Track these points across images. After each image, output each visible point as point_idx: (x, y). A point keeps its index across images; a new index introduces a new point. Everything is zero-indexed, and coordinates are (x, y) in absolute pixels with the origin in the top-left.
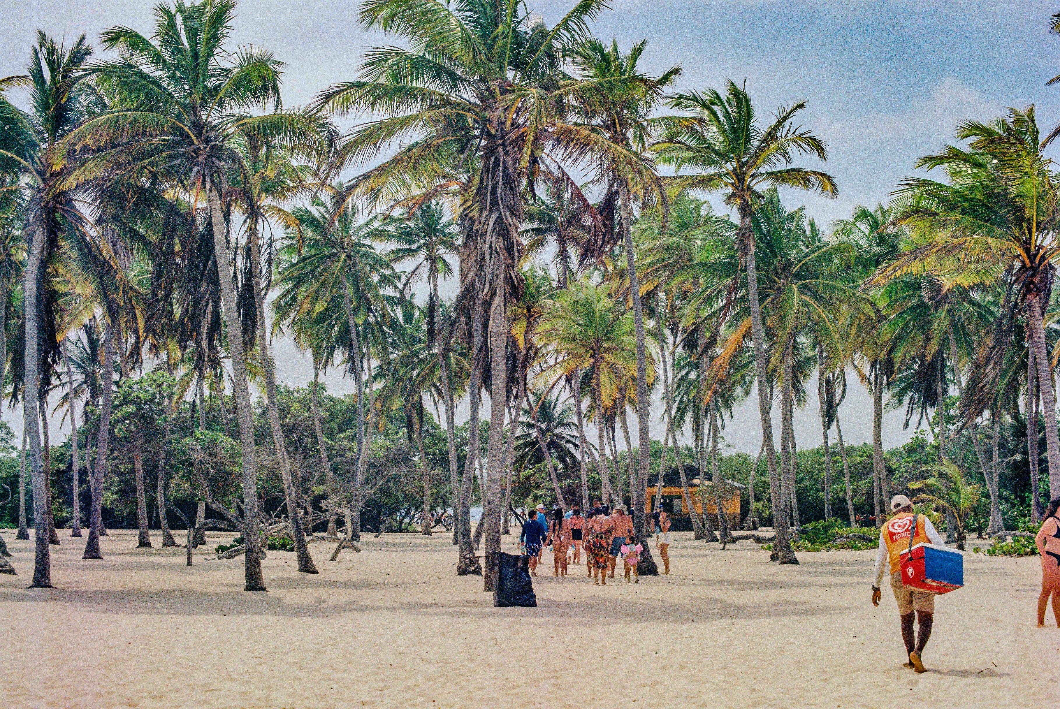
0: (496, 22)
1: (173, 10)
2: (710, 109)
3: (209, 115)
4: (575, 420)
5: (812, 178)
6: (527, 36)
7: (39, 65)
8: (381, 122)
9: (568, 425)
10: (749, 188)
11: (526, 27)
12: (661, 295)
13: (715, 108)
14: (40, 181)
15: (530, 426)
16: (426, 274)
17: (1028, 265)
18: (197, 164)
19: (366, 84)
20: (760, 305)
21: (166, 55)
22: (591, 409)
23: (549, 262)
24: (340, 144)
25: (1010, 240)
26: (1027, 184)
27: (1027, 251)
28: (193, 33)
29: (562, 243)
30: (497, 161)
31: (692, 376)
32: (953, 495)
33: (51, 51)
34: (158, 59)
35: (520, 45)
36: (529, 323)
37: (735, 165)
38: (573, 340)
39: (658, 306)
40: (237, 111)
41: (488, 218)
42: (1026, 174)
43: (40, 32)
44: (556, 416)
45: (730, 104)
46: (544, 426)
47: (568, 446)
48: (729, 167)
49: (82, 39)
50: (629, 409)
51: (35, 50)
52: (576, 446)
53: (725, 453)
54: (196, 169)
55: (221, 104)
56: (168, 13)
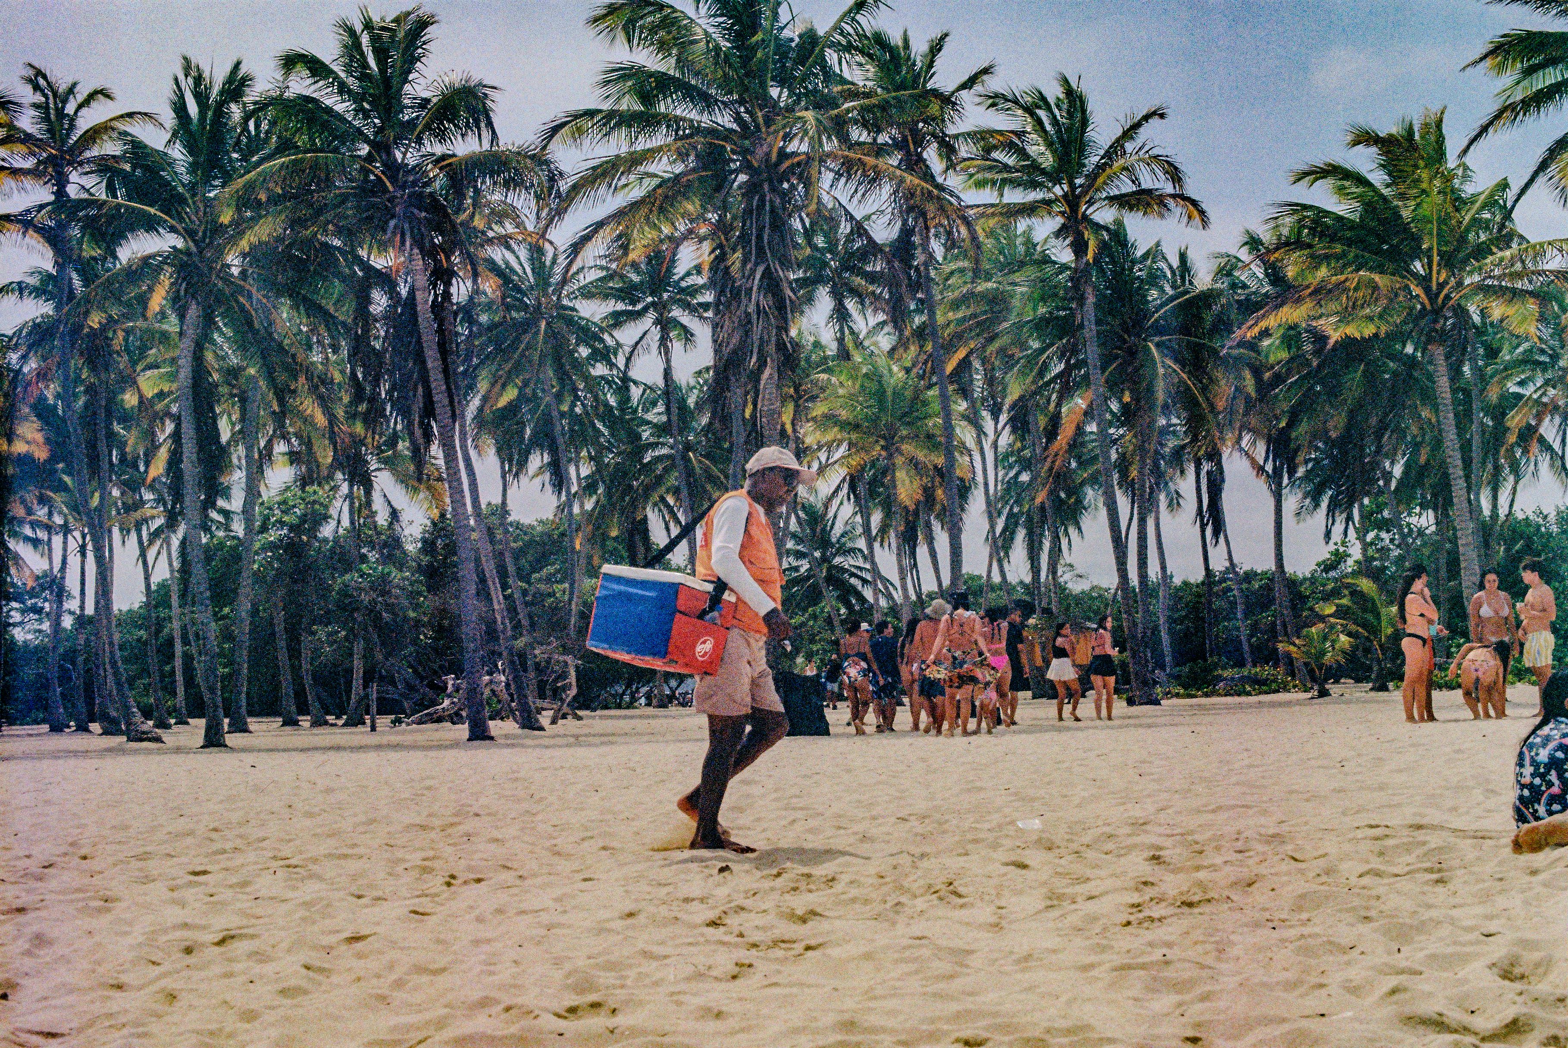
0: (754, 27)
1: (358, 27)
2: (1032, 114)
3: (405, 154)
4: (862, 544)
5: (1171, 203)
6: (793, 45)
7: (182, 97)
8: (617, 156)
9: (852, 550)
10: (1085, 217)
11: (792, 33)
12: (977, 364)
13: (1039, 112)
14: (191, 244)
15: (799, 555)
16: (655, 345)
17: (1428, 307)
18: (393, 216)
19: (600, 111)
20: (1103, 372)
21: (352, 83)
22: (884, 529)
23: (822, 323)
24: (564, 186)
25: (1404, 277)
26: (1425, 206)
27: (1427, 290)
28: (381, 53)
29: (838, 296)
30: (762, 200)
31: (1025, 477)
32: (1370, 617)
33: (198, 80)
34: (343, 89)
35: (784, 56)
36: (797, 406)
37: (1066, 187)
38: (856, 427)
39: (972, 380)
40: (439, 149)
41: (753, 271)
42: (1424, 191)
43: (185, 58)
44: (834, 540)
45: (1058, 106)
46: (817, 554)
47: (853, 581)
48: (1058, 190)
49: (237, 65)
50: (936, 526)
51: (176, 80)
52: (865, 581)
53: (1076, 587)
54: (392, 223)
55: (419, 141)
56: (351, 32)
